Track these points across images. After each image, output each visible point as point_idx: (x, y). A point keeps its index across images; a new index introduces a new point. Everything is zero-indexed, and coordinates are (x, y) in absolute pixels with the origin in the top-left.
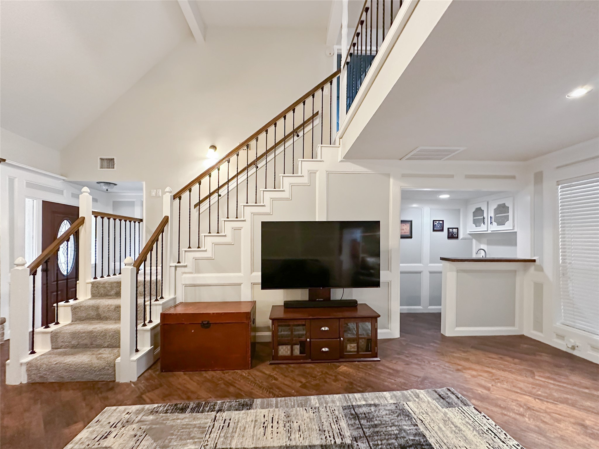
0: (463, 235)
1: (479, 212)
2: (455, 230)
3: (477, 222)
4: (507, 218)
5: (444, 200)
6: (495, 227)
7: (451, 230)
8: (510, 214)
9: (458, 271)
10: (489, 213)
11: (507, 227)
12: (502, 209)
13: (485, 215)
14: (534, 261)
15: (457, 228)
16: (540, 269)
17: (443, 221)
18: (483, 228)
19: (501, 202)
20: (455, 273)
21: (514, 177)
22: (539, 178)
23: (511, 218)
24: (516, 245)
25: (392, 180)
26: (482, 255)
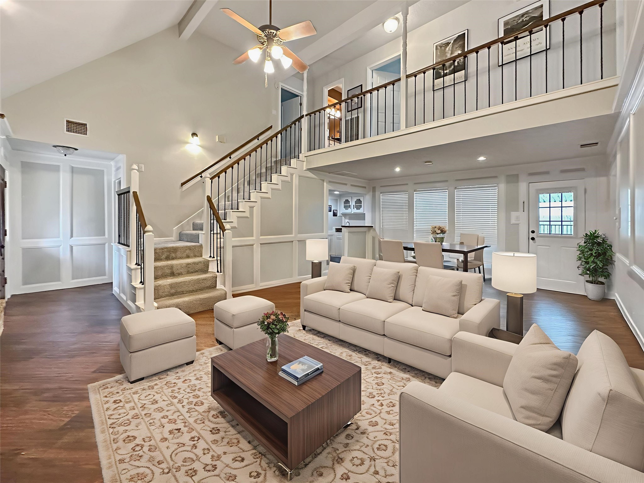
0: (339, 214)
1: (347, 202)
2: (336, 211)
3: (346, 207)
4: (361, 206)
5: (336, 194)
6: (355, 211)
7: (334, 211)
8: (362, 204)
9: (349, 232)
10: (352, 203)
11: (361, 211)
12: (359, 201)
13: (351, 204)
14: (372, 227)
15: (337, 210)
16: (375, 230)
17: (331, 206)
18: (349, 211)
19: (358, 198)
20: (348, 233)
21: (365, 187)
22: (374, 189)
23: (362, 206)
24: (365, 220)
25: (325, 184)
26: (348, 225)
